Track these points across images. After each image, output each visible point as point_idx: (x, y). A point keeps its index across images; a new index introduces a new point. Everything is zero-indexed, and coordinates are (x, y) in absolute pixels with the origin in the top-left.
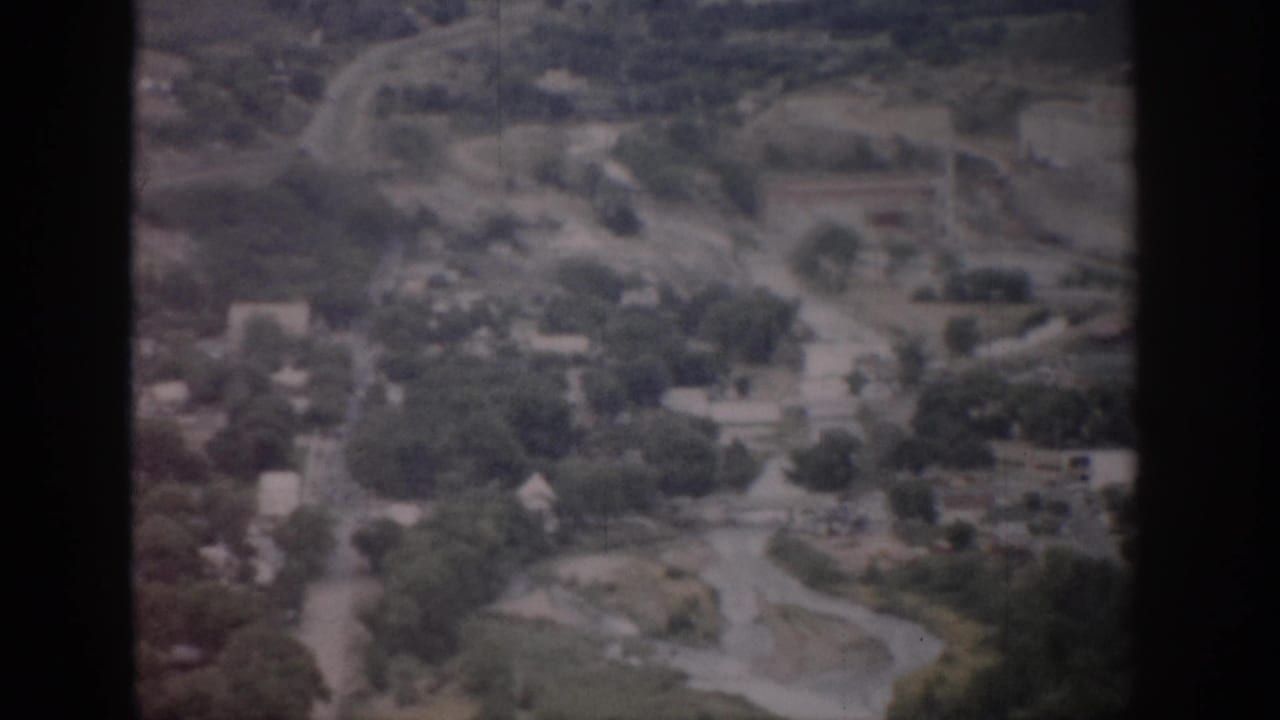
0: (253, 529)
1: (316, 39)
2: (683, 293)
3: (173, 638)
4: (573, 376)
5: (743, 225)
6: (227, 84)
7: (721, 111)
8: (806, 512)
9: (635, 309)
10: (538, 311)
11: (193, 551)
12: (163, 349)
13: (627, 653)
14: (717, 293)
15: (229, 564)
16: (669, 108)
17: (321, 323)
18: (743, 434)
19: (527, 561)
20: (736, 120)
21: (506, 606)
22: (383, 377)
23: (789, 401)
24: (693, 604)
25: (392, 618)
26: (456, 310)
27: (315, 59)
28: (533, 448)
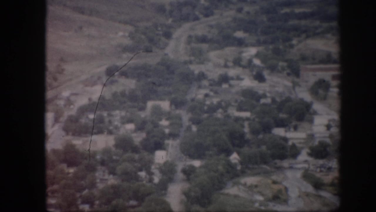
0: (153, 167)
1: (170, 21)
2: (278, 99)
3: (130, 199)
4: (246, 124)
5: (296, 80)
6: (144, 34)
7: (287, 44)
8: (313, 165)
9: (264, 104)
10: (236, 104)
11: (136, 173)
12: (128, 114)
13: (261, 205)
14: (288, 100)
15: (146, 177)
16: (272, 43)
17: (173, 107)
18: (295, 142)
19: (232, 178)
20: (292, 46)
21: (226, 191)
22: (191, 123)
23: (309, 132)
24: (280, 191)
25: (193, 194)
26: (212, 103)
27: (170, 27)
28: (234, 145)
